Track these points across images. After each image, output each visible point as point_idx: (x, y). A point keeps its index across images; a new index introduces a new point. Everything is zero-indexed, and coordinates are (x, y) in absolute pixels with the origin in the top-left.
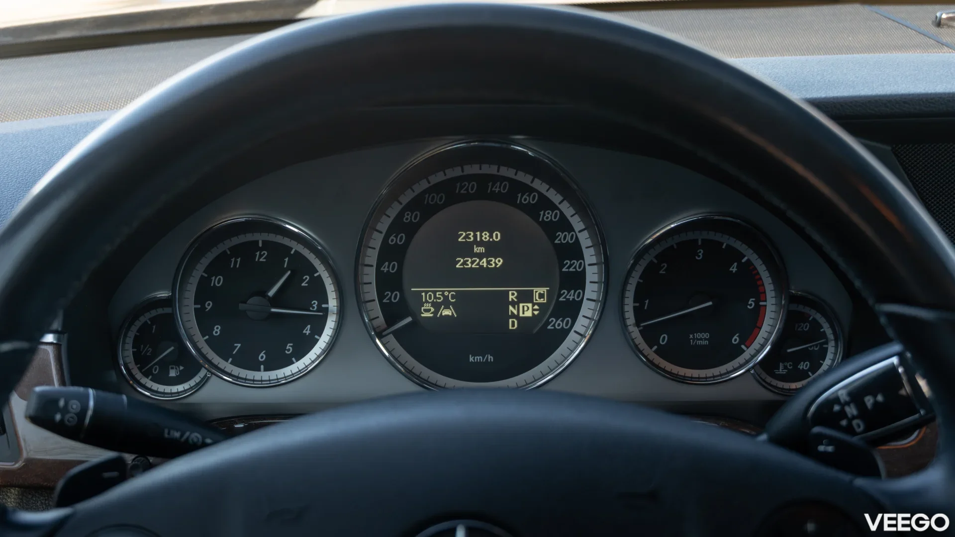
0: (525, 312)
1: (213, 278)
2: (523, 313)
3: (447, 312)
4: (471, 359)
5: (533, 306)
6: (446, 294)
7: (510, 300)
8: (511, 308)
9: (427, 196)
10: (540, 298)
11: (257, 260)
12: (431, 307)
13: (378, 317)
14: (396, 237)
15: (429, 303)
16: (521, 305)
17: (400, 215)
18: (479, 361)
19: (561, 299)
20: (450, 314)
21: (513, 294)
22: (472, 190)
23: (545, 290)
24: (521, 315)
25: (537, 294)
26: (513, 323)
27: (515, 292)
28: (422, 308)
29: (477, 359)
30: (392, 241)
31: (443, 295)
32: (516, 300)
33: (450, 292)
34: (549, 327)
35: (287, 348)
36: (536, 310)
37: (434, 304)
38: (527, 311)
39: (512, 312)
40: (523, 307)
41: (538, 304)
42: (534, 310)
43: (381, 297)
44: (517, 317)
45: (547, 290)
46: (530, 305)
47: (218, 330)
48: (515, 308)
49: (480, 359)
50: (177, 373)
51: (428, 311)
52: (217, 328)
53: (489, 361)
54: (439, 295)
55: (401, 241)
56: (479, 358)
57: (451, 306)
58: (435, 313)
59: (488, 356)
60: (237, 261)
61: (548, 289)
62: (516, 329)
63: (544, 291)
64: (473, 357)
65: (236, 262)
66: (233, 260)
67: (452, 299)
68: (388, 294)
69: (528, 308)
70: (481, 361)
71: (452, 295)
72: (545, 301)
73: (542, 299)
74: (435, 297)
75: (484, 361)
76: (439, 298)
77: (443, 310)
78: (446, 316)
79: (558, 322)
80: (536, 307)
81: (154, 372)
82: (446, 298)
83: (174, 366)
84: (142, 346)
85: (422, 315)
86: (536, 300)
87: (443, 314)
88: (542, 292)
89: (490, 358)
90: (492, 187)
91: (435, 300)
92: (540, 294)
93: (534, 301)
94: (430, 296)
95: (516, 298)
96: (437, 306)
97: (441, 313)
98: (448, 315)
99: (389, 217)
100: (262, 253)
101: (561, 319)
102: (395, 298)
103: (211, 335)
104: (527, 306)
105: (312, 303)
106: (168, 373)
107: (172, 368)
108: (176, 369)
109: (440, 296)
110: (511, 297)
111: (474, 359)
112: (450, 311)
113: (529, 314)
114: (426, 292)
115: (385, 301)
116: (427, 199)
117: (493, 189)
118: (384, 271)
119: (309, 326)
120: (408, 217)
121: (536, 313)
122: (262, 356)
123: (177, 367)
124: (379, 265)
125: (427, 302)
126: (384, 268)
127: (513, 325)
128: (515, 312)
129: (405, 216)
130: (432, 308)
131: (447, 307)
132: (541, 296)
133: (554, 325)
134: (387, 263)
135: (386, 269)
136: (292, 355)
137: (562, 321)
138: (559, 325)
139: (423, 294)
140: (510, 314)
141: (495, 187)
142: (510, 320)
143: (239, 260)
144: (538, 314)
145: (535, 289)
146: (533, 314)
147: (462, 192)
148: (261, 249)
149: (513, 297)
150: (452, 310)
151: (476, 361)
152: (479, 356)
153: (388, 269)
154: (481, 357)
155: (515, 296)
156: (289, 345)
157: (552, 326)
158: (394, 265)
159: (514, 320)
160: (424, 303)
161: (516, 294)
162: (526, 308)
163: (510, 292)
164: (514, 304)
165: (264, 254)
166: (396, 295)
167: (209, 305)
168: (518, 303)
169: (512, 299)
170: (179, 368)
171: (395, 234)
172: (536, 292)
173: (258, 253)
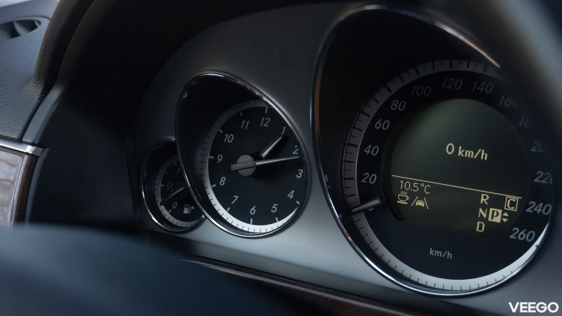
0: (494, 218)
1: (227, 135)
2: (492, 218)
3: (420, 203)
4: (431, 252)
5: (503, 213)
6: (422, 185)
7: (482, 202)
8: (481, 211)
9: (415, 87)
10: (511, 206)
11: (261, 125)
12: (406, 195)
13: (354, 195)
14: (382, 122)
15: (406, 191)
16: (491, 210)
17: (389, 102)
18: (438, 255)
19: (528, 210)
20: (423, 205)
21: (485, 197)
22: (457, 86)
23: (518, 199)
24: (490, 219)
25: (509, 201)
26: (481, 226)
27: (487, 195)
28: (399, 195)
29: (437, 253)
30: (378, 125)
31: (419, 186)
32: (487, 203)
33: (426, 184)
34: (512, 237)
35: (273, 207)
36: (505, 217)
37: (410, 193)
38: (496, 216)
39: (481, 214)
40: (493, 212)
41: (508, 212)
42: (503, 217)
43: (360, 176)
44: (486, 220)
45: (519, 199)
46: (500, 211)
47: (224, 181)
48: (484, 212)
49: (440, 253)
50: (189, 212)
51: (403, 198)
52: (223, 179)
53: (448, 257)
54: (416, 185)
55: (385, 127)
56: (438, 253)
57: (425, 198)
58: (410, 202)
59: (447, 253)
60: (247, 123)
61: (521, 198)
62: (482, 232)
63: (516, 200)
64: (433, 251)
65: (245, 124)
66: (244, 122)
67: (427, 191)
68: (367, 175)
69: (498, 214)
70: (441, 256)
71: (427, 187)
72: (516, 210)
73: (513, 208)
74: (412, 187)
75: (443, 257)
76: (416, 189)
77: (417, 200)
78: (418, 206)
79: (522, 233)
80: (506, 214)
81: (173, 207)
82: (422, 189)
83: (188, 205)
84: (168, 183)
85: (398, 202)
86: (507, 207)
87: (417, 204)
88: (514, 201)
89: (450, 255)
90: (477, 86)
91: (411, 190)
92: (511, 202)
93: (505, 208)
94: (408, 184)
95: (487, 201)
96: (412, 195)
97: (415, 203)
98: (421, 206)
99: (378, 102)
100: (266, 119)
101: (525, 230)
102: (372, 180)
103: (218, 184)
104: (497, 212)
105: (299, 171)
106: (183, 211)
107: (186, 207)
108: (189, 208)
109: (416, 187)
110: (482, 199)
111: (434, 253)
112: (423, 203)
113: (497, 220)
114: (405, 181)
115: (363, 181)
116: (414, 89)
117: (478, 88)
118: (367, 153)
119: (293, 191)
120: (395, 105)
121: (505, 220)
122: (253, 211)
123: (190, 206)
124: (364, 146)
125: (404, 190)
126: (367, 150)
127: (480, 228)
128: (485, 215)
129: (392, 104)
130: (407, 197)
131: (421, 199)
132: (513, 204)
133: (517, 235)
134: (370, 146)
135: (368, 152)
136: (276, 215)
137: (526, 233)
138: (522, 236)
139: (402, 182)
140: (479, 216)
141: (480, 86)
142: (479, 223)
143: (248, 122)
144: (507, 221)
145: (507, 196)
146: (502, 220)
147: (448, 87)
148: (266, 116)
149: (484, 200)
150: (426, 202)
151: (435, 255)
152: (439, 251)
153: (370, 152)
154: (441, 253)
155: (486, 199)
156: (275, 205)
157: (514, 236)
158: (376, 148)
159: (483, 223)
160: (401, 190)
161: (488, 198)
162: (495, 214)
163: (483, 195)
164: (485, 207)
165: (268, 120)
166: (374, 177)
167: (220, 158)
168: (488, 207)
169: (483, 201)
170: (191, 207)
171: (381, 120)
172: (508, 199)
173: (263, 119)
